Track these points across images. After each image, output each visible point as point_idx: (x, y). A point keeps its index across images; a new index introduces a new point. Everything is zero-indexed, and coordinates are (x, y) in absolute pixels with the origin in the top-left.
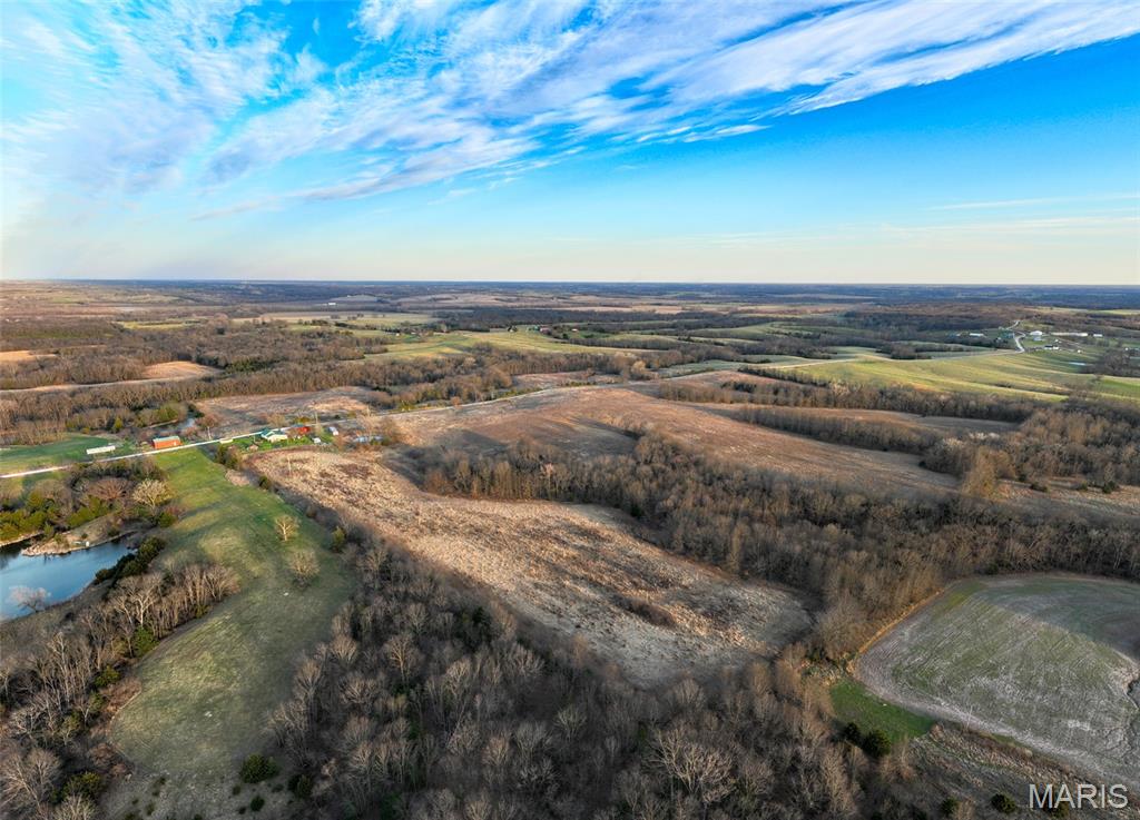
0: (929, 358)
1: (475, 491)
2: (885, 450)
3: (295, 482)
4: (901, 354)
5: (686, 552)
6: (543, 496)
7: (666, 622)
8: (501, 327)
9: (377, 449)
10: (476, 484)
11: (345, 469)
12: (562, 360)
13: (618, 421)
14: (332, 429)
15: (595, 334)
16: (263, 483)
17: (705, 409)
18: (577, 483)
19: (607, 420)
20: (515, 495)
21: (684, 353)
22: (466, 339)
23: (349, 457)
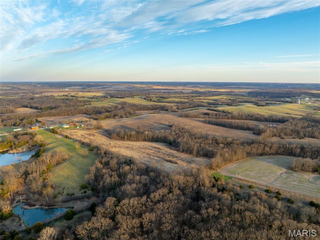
0: (269, 106)
1: (126, 139)
2: (245, 130)
3: (75, 137)
4: (260, 105)
5: (183, 151)
6: (145, 140)
7: (176, 163)
8: (128, 97)
9: (96, 130)
10: (126, 137)
11: (87, 134)
12: (150, 106)
13: (167, 123)
14: (82, 124)
15: (161, 99)
16: (66, 137)
17: (194, 120)
18: (154, 137)
19: (164, 123)
20: (137, 140)
21: (190, 104)
22: (117, 100)
23: (88, 131)
